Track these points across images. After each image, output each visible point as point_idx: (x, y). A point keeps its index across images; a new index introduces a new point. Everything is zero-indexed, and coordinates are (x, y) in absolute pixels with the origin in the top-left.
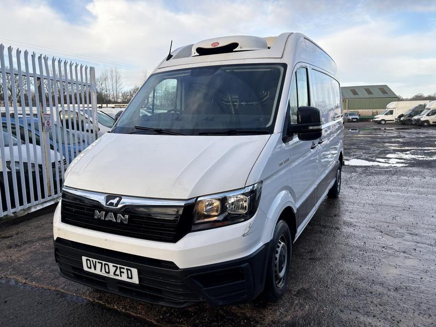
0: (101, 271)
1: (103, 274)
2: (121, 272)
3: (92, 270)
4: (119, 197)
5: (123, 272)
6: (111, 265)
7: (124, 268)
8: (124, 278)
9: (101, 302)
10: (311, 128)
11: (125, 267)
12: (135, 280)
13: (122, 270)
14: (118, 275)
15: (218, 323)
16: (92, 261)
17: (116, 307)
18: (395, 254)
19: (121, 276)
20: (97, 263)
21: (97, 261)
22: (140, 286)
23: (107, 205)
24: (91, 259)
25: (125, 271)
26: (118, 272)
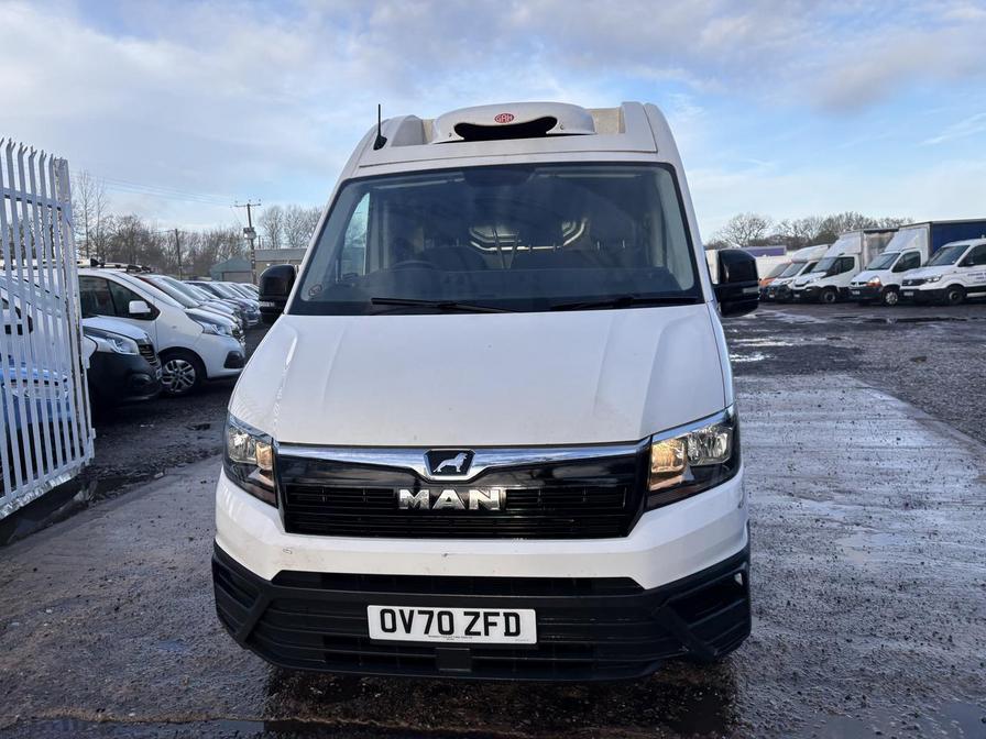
0: (427, 632)
1: (435, 636)
2: (487, 624)
3: (400, 635)
4: (465, 452)
5: (495, 624)
6: (458, 612)
7: (497, 614)
8: (497, 636)
9: (357, 721)
10: (745, 291)
11: (502, 611)
12: (529, 635)
13: (491, 619)
14: (479, 634)
15: (654, 708)
16: (401, 612)
17: (404, 724)
18: (843, 529)
19: (487, 633)
20: (416, 613)
21: (416, 609)
22: (541, 647)
23: (433, 474)
24: (396, 609)
25: (500, 620)
26: (479, 626)
